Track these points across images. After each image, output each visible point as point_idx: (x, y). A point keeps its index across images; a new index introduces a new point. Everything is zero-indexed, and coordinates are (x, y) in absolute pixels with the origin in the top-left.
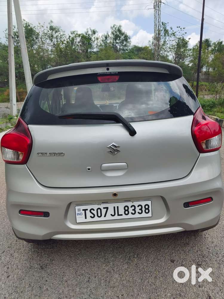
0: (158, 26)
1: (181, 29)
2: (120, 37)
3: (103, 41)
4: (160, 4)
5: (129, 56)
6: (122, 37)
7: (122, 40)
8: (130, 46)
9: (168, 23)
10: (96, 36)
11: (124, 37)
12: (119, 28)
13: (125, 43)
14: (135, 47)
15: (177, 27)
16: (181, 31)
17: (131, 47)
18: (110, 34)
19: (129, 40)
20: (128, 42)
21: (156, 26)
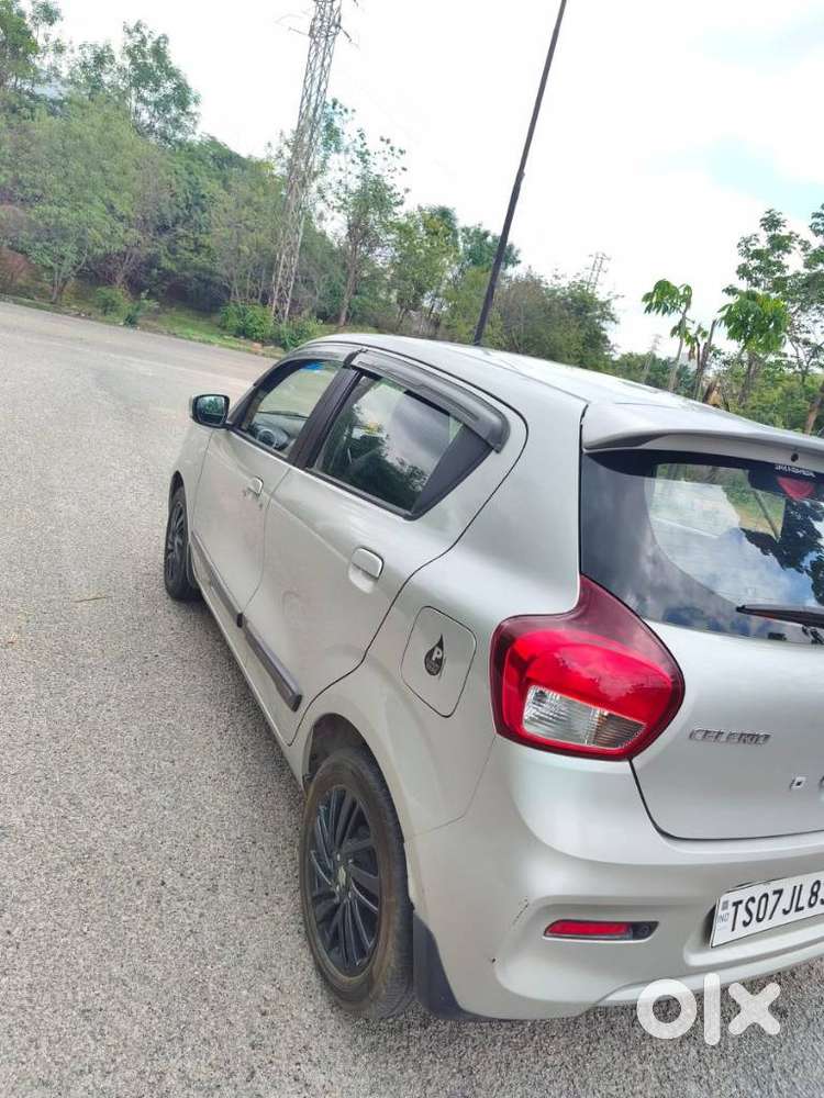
0: (313, 105)
1: (392, 149)
2: (158, 84)
3: (84, 66)
4: (333, 29)
5: (186, 169)
6: (168, 87)
7: (166, 96)
8: (194, 133)
9: (354, 111)
10: (56, 31)
11: (174, 89)
12: (158, 42)
13: (174, 111)
14: (214, 143)
15: (382, 140)
16: (390, 157)
17: (199, 139)
18: (117, 50)
19: (192, 108)
20: (187, 113)
21: (309, 101)
